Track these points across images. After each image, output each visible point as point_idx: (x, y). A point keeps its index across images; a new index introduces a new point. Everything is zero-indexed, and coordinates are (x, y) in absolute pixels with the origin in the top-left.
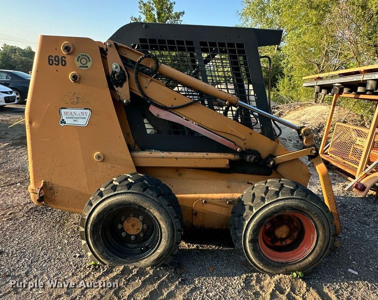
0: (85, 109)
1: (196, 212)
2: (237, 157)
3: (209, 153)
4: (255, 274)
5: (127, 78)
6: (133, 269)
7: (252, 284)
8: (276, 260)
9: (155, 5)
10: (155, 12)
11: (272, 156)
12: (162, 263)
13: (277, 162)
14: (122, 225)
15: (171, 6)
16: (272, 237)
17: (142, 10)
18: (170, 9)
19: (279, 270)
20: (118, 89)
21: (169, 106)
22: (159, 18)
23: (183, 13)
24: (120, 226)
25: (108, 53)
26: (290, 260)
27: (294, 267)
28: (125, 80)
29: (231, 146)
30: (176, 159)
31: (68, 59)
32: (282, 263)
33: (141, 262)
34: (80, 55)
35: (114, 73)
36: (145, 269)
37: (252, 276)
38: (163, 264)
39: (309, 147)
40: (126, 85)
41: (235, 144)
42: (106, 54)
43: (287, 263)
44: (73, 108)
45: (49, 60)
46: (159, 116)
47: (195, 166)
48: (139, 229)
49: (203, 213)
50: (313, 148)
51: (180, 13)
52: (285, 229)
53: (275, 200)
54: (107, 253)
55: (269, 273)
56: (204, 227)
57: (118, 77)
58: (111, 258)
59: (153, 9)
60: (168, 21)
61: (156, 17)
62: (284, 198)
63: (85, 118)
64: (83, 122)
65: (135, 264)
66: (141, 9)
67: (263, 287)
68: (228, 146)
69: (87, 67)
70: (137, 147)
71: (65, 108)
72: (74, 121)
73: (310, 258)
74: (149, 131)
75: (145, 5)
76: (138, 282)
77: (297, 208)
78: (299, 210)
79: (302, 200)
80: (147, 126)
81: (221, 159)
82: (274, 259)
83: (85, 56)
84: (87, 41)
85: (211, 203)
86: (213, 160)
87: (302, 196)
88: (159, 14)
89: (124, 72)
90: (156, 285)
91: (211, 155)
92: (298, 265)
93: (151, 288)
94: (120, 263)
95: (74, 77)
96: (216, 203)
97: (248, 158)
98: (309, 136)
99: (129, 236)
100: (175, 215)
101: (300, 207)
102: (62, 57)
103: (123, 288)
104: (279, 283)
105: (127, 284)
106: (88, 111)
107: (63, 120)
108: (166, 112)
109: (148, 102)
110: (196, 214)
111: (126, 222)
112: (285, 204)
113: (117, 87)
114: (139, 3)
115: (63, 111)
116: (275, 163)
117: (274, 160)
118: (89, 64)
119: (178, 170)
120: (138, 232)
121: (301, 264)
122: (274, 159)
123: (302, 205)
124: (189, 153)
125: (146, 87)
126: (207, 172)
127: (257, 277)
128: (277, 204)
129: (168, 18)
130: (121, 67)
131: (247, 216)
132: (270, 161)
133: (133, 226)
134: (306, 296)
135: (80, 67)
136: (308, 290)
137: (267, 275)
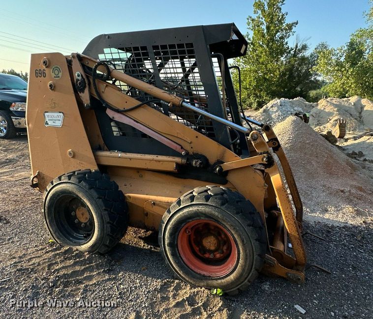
0: (60, 112)
1: (147, 213)
2: (184, 161)
3: (159, 156)
4: (177, 281)
5: (87, 85)
6: (75, 251)
7: (168, 289)
8: (199, 271)
9: (264, 19)
10: (264, 27)
11: (220, 162)
12: (97, 250)
13: (225, 169)
14: (75, 213)
15: (282, 17)
16: (200, 247)
17: (251, 26)
18: (281, 22)
19: (200, 282)
20: (81, 94)
21: (122, 109)
22: (268, 32)
23: (297, 23)
24: (73, 214)
25: (73, 63)
26: (213, 275)
27: (215, 283)
28: (85, 87)
29: (178, 148)
30: (130, 159)
31: (47, 71)
32: (204, 276)
33: (82, 246)
34: (54, 67)
35: (78, 80)
36: (84, 253)
37: (173, 282)
38: (98, 252)
39: (261, 154)
40: (87, 91)
41: (182, 148)
42: (71, 65)
43: (209, 277)
44: (52, 112)
45: (36, 73)
46: (113, 118)
47: (146, 168)
48: (87, 218)
49: (153, 215)
50: (265, 155)
51: (293, 24)
52: (212, 240)
53: (189, 204)
54: (59, 234)
55: (191, 283)
56: (155, 228)
57: (80, 84)
58: (61, 239)
59: (262, 24)
60: (279, 34)
61: (265, 31)
62: (198, 203)
63: (60, 120)
64: (59, 124)
65: (77, 247)
66: (249, 25)
67: (178, 295)
68: (175, 149)
69: (59, 77)
70: (106, 147)
71: (47, 112)
72: (54, 122)
73: (232, 277)
74: (115, 134)
75: (253, 20)
76: (72, 262)
77: (212, 216)
78: (214, 219)
79: (217, 207)
80: (114, 129)
81: (169, 162)
82: (196, 270)
83: (57, 68)
84: (58, 55)
85: (158, 205)
86: (161, 163)
87: (217, 203)
88: (268, 28)
89: (84, 79)
90: (83, 268)
91: (160, 158)
92: (219, 281)
93: (77, 268)
94: (68, 244)
95: (51, 86)
96: (163, 205)
97: (194, 163)
98: (258, 141)
99: (80, 223)
100: (104, 208)
101: (214, 215)
102: (43, 70)
103: (58, 264)
104: (195, 296)
105: (62, 261)
106: (61, 114)
107: (47, 122)
108: (119, 115)
109: (104, 105)
110: (147, 214)
111: (77, 210)
112: (198, 210)
113: (80, 93)
114: (248, 19)
115: (46, 114)
116: (221, 169)
117: (221, 167)
118: (60, 75)
119: (139, 171)
120: (87, 221)
121: (223, 281)
122: (221, 165)
123: (216, 214)
124: (142, 155)
125: (103, 92)
126: (164, 176)
127: (178, 284)
128: (191, 209)
129: (277, 31)
130: (82, 76)
131: (165, 217)
132: (217, 167)
133: (83, 214)
134: (215, 314)
135: (55, 77)
136: (220, 310)
137: (189, 285)
